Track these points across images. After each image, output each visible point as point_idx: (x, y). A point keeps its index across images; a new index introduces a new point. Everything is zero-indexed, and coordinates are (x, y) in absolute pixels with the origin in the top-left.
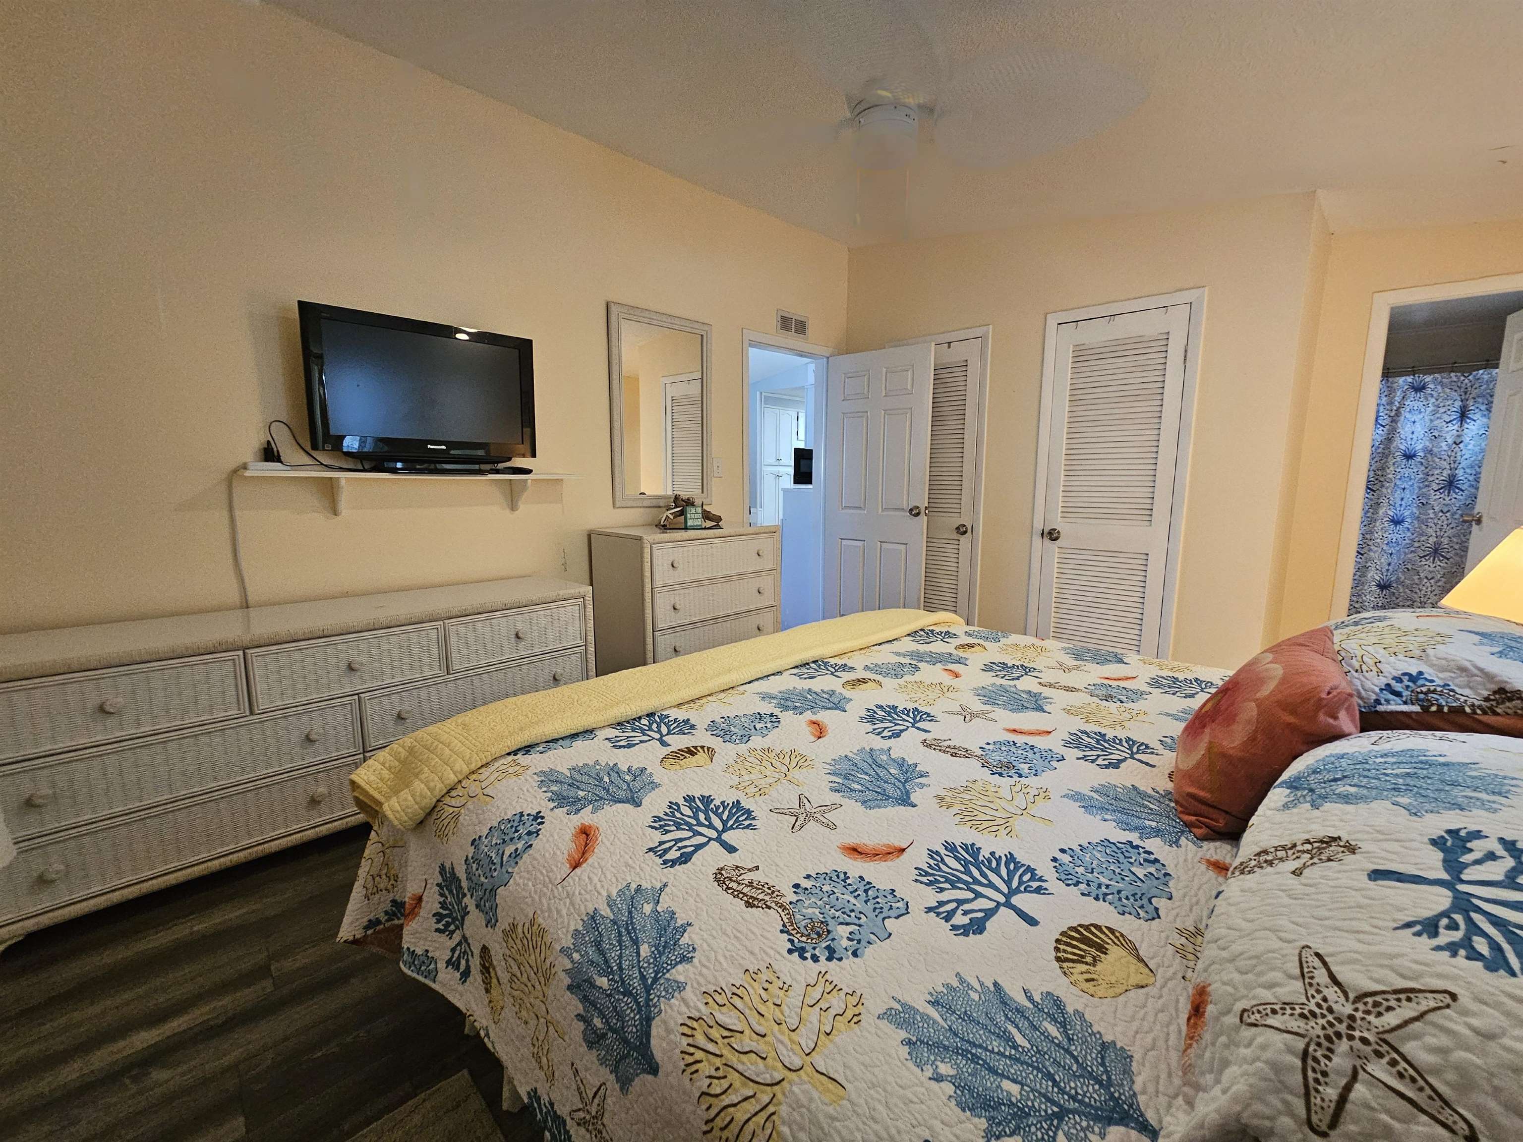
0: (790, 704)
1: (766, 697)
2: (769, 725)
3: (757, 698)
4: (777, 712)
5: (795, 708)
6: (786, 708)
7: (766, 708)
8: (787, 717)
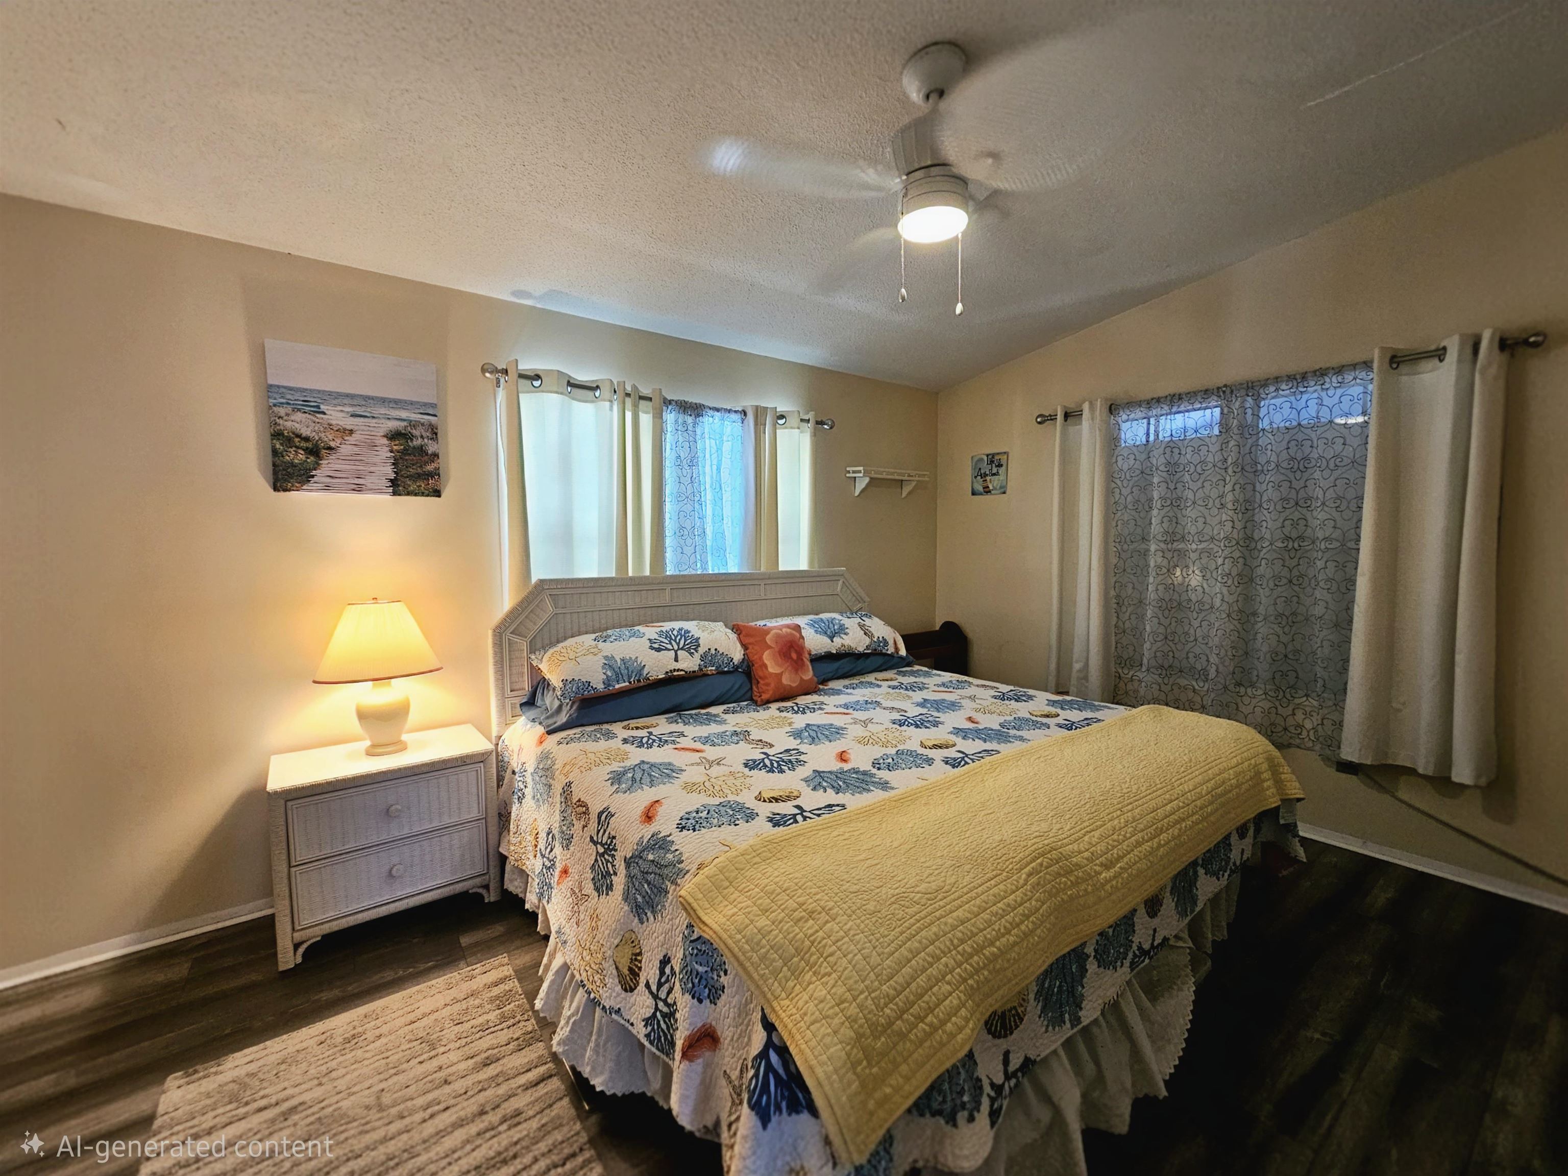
0: (861, 777)
1: (885, 786)
2: (881, 761)
3: (893, 784)
4: (874, 771)
5: (857, 773)
6: (865, 773)
7: (884, 774)
8: (866, 766)
